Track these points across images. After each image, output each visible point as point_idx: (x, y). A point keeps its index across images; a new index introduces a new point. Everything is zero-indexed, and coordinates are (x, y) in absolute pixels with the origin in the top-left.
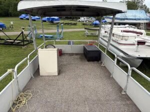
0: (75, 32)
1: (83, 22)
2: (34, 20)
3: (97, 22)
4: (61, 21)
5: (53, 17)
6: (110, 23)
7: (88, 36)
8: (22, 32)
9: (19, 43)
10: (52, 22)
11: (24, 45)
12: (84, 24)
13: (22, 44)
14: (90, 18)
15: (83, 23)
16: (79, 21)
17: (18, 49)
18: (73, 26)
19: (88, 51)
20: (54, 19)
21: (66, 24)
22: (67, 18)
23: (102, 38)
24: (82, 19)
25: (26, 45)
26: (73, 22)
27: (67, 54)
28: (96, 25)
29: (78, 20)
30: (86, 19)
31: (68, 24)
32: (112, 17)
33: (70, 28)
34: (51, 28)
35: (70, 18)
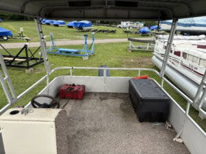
0: (112, 44)
1: (125, 28)
2: (57, 26)
3: (146, 29)
4: (94, 27)
5: (83, 22)
6: (168, 31)
7: (133, 51)
8: (26, 46)
9: (22, 62)
10: (80, 28)
11: (28, 67)
12: (126, 32)
13: (25, 65)
14: (135, 24)
15: (125, 30)
16: (120, 27)
17: (19, 74)
18: (110, 35)
19: (142, 100)
20: (83, 23)
21: (100, 31)
22: (102, 23)
23: (157, 57)
24: (124, 24)
25: (32, 66)
26: (111, 29)
27: (96, 94)
28: (144, 34)
29: (118, 26)
30: (129, 25)
31: (104, 31)
32: (171, 21)
33: (106, 38)
34: (78, 37)
35: (107, 23)
